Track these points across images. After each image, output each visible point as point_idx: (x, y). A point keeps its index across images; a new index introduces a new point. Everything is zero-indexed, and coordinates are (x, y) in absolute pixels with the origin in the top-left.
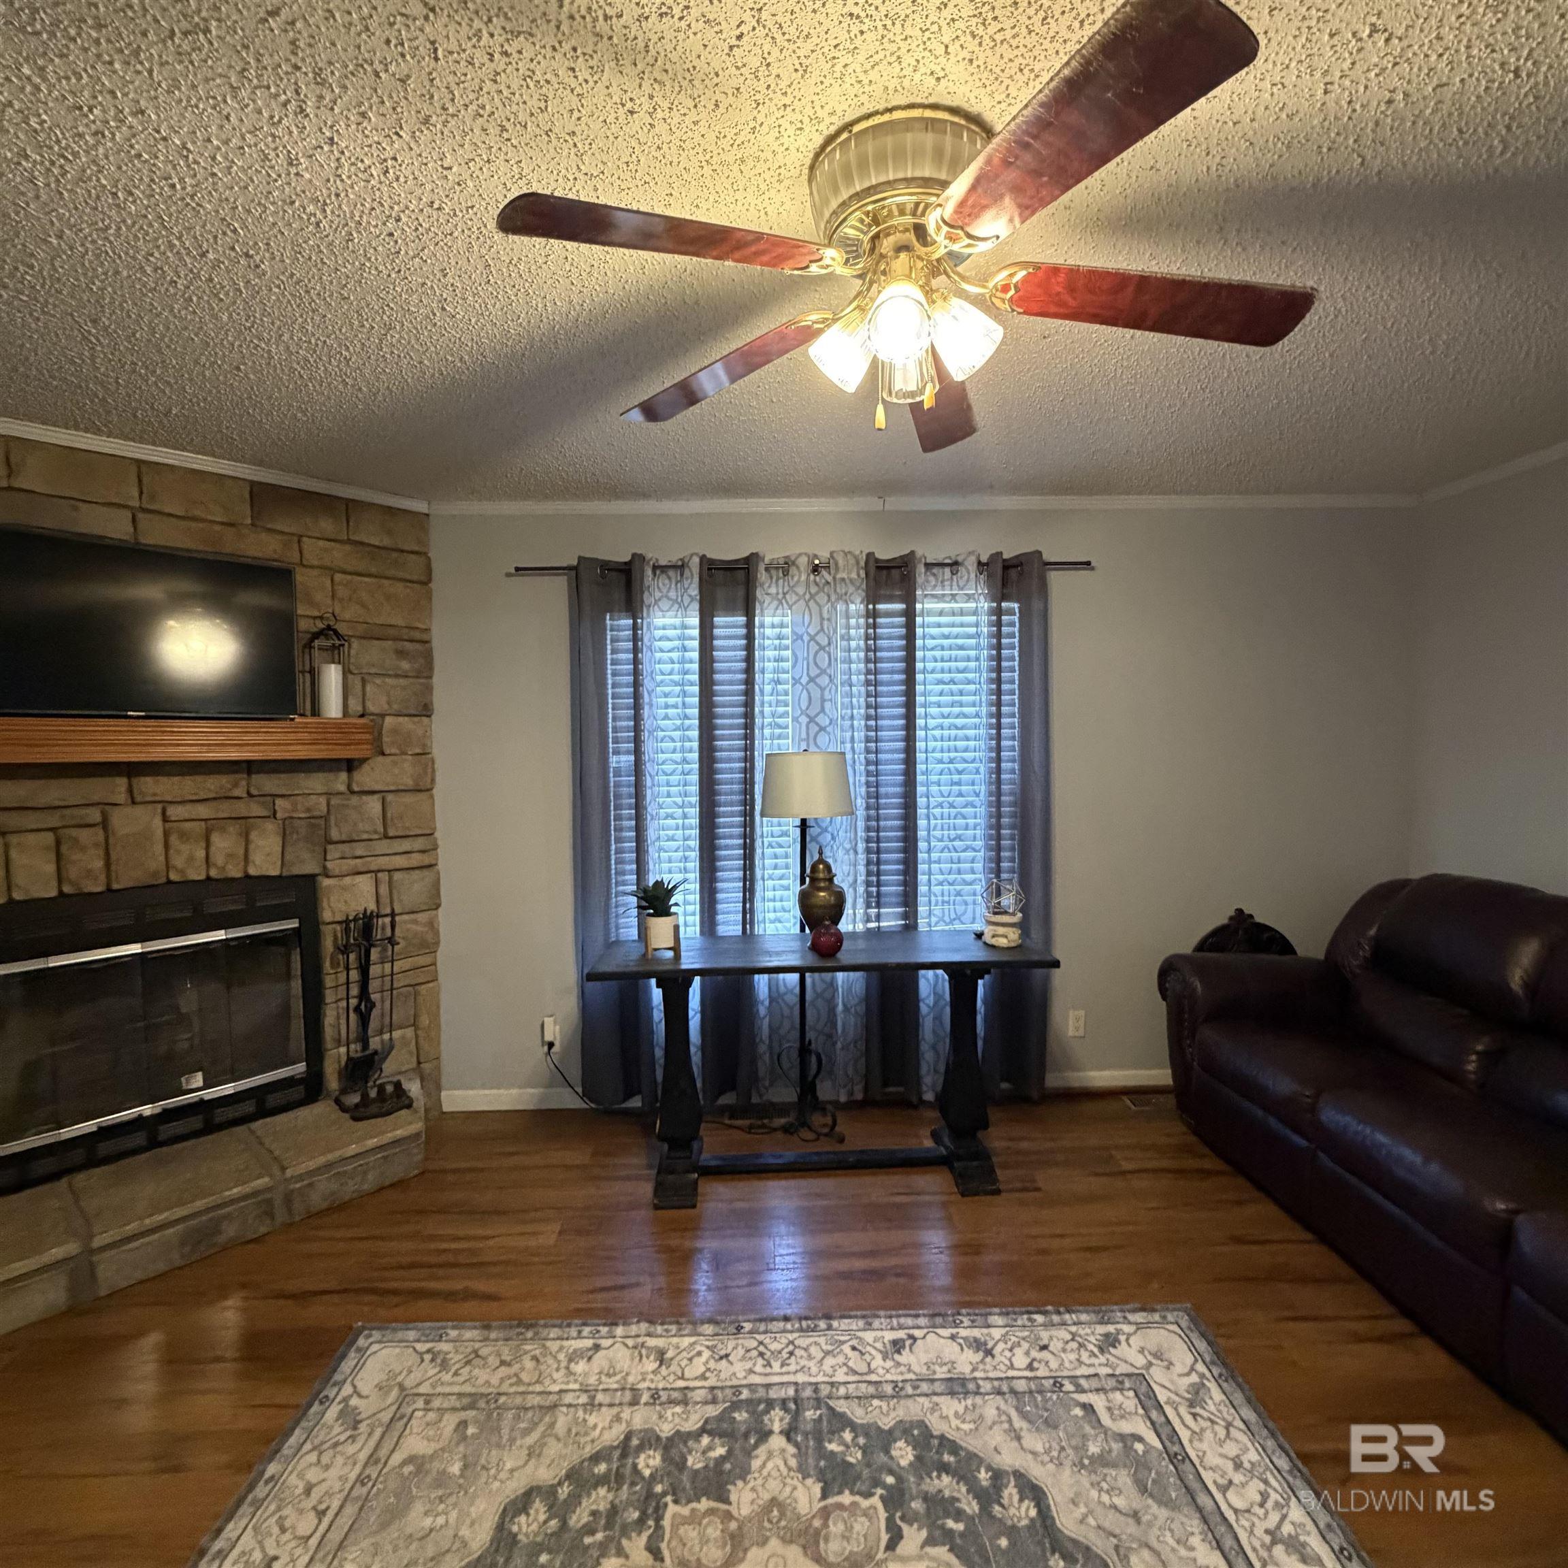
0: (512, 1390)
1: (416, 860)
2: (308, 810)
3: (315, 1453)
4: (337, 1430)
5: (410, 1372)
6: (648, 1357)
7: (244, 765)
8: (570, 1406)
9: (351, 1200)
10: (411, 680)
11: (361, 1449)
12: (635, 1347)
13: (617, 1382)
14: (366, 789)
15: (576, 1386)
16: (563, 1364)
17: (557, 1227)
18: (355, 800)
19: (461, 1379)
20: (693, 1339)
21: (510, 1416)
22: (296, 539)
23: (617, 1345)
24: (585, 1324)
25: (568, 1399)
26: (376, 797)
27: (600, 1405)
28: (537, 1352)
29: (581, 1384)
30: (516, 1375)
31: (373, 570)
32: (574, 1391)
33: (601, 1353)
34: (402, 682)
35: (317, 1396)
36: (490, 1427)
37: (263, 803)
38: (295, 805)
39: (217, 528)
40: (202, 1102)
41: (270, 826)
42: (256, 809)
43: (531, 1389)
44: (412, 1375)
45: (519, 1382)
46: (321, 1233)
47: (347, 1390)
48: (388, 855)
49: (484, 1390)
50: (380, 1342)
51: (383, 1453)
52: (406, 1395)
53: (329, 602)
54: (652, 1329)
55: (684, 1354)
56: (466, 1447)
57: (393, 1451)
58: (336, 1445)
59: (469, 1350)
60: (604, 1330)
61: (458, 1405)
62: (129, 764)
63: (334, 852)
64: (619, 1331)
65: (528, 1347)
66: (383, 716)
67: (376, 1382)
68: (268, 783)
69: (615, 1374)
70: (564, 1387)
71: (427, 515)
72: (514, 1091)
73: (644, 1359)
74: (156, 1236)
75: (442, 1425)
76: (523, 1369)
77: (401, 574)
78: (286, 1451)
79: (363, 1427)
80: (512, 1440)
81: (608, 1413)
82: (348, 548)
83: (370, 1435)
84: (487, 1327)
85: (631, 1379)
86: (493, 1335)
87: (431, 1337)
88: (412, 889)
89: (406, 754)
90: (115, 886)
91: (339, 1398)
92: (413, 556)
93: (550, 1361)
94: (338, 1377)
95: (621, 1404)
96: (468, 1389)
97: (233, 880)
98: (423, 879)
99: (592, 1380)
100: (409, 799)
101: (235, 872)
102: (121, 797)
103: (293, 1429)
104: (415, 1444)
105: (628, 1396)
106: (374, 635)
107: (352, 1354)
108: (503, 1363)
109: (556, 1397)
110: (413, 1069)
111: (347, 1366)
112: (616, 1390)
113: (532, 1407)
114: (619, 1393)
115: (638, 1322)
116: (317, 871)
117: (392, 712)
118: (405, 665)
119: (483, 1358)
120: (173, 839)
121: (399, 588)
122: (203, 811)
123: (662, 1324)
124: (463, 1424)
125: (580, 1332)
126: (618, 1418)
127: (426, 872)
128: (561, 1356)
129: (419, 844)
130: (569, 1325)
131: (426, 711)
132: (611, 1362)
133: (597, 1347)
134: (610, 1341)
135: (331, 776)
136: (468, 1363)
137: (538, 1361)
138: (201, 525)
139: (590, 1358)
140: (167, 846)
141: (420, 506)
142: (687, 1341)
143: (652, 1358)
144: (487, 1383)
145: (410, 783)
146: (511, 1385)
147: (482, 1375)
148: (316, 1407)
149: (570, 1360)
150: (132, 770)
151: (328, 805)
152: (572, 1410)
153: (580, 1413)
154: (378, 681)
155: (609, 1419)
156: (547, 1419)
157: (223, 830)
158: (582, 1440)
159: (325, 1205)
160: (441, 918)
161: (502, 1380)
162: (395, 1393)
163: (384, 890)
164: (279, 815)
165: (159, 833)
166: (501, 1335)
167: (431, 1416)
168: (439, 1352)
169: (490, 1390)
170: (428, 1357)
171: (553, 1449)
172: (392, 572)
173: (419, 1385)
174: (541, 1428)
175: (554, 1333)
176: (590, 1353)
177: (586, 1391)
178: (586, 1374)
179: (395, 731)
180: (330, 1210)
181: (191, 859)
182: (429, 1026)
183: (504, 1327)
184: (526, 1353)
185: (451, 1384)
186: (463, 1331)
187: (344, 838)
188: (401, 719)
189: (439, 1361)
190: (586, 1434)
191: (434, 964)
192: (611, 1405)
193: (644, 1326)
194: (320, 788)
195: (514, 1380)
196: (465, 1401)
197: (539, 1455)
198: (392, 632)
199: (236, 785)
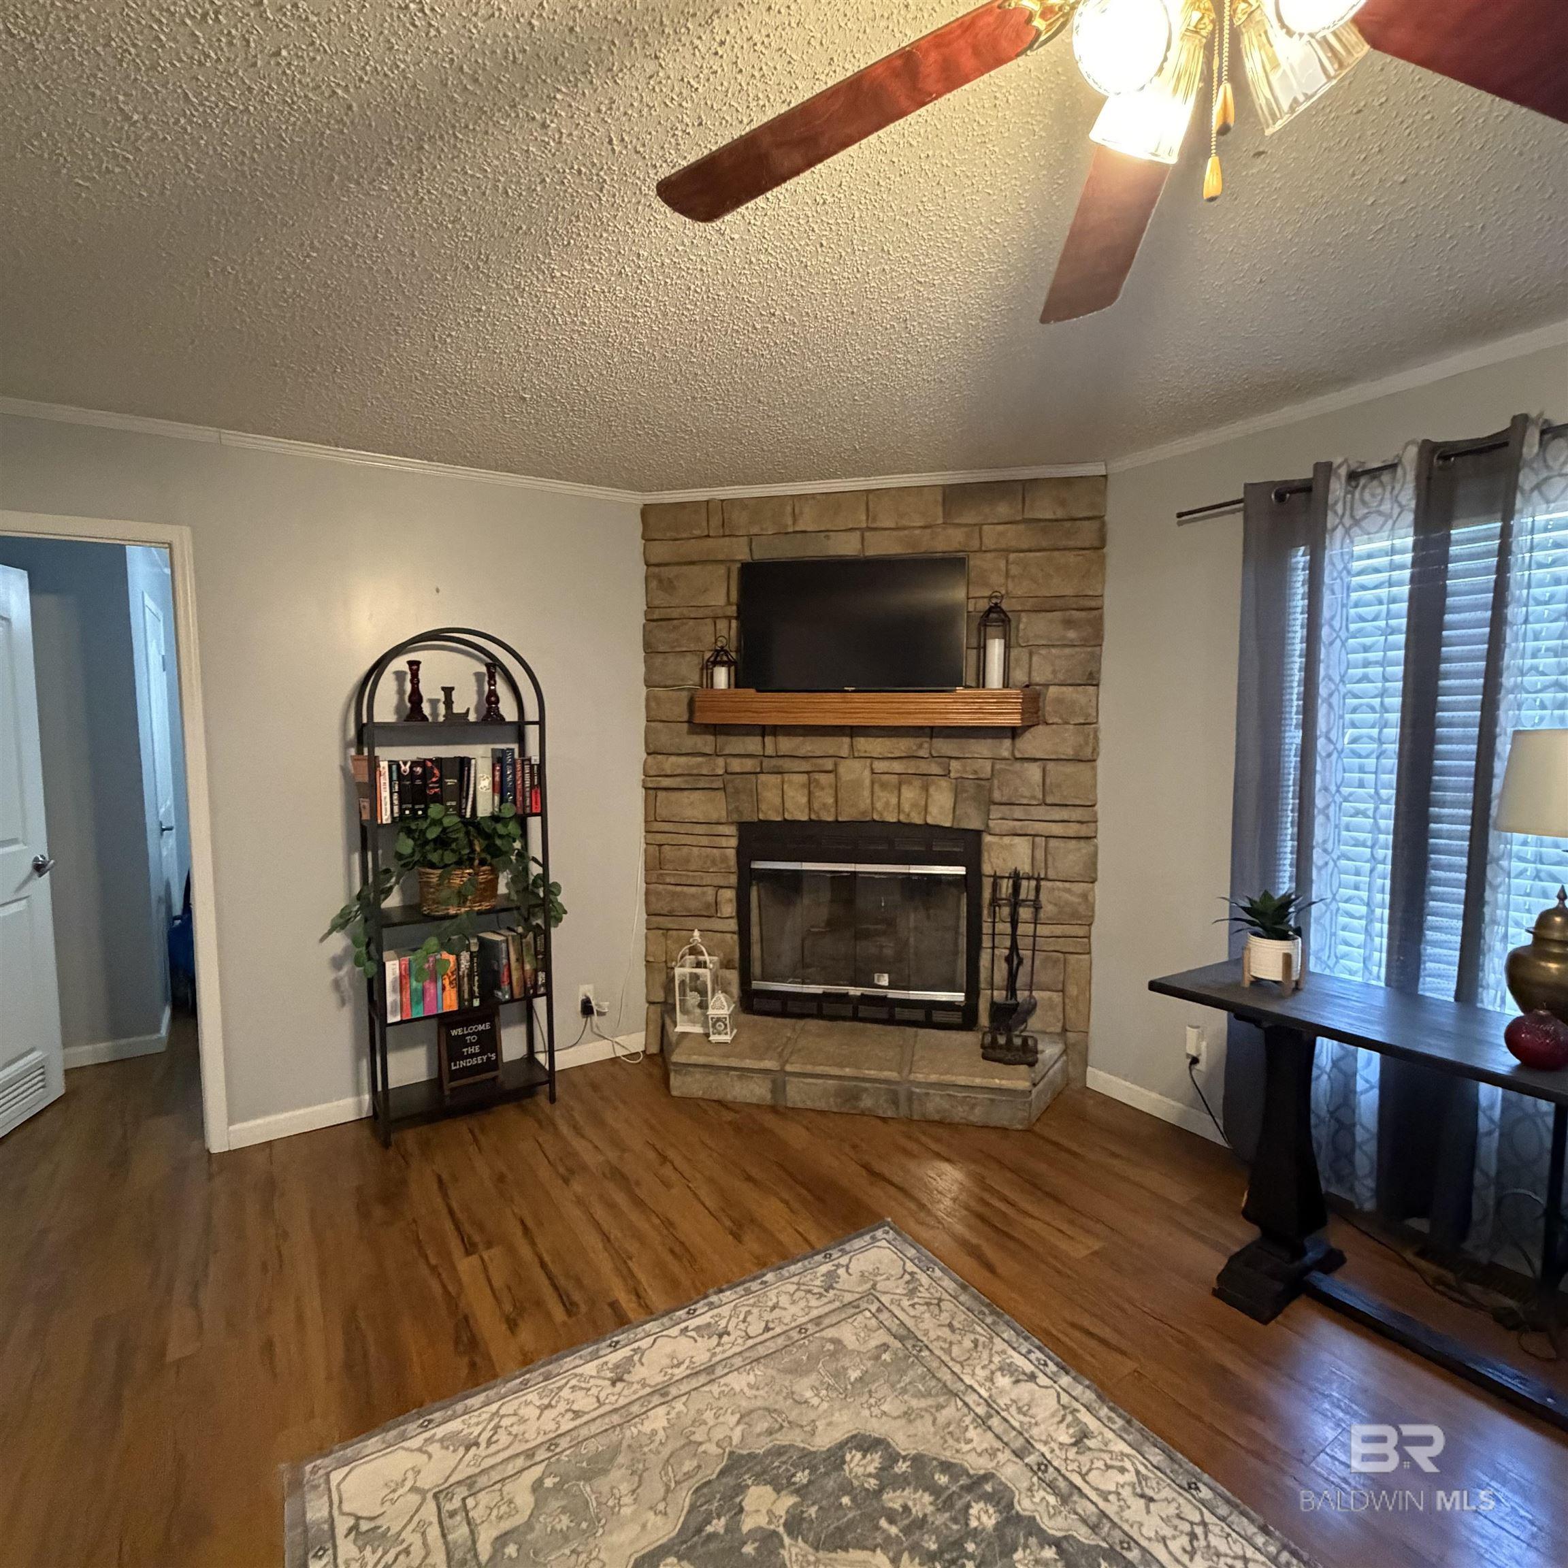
0: (938, 1352)
1: (1072, 830)
2: (975, 772)
3: (795, 1287)
4: (818, 1283)
5: (888, 1279)
6: (1068, 1426)
7: (927, 731)
8: (966, 1404)
9: (959, 1124)
10: (1078, 649)
11: (818, 1307)
12: (1064, 1407)
13: (1021, 1423)
14: (1026, 756)
15: (985, 1394)
16: (993, 1367)
17: (1097, 1246)
18: (1018, 765)
19: (912, 1312)
20: (1128, 1450)
21: (919, 1372)
22: (977, 529)
23: (1052, 1391)
24: (1039, 1348)
25: (971, 1399)
26: (1038, 763)
27: (990, 1428)
28: (982, 1339)
29: (990, 1396)
30: (951, 1343)
31: (1044, 544)
32: (981, 1397)
33: (1031, 1386)
34: (1067, 651)
35: (825, 1251)
36: (900, 1366)
37: (939, 764)
38: (964, 766)
39: (917, 532)
40: (885, 998)
41: (944, 783)
42: (935, 769)
43: (951, 1364)
44: (887, 1282)
45: (948, 1352)
46: (923, 1139)
47: (844, 1260)
48: (1048, 821)
49: (919, 1335)
50: (889, 1242)
51: (827, 1322)
52: (871, 1294)
53: (1002, 580)
54: (1096, 1405)
55: (1106, 1457)
56: (873, 1366)
57: (832, 1326)
58: (809, 1291)
59: (937, 1295)
60: (1052, 1367)
61: (894, 1330)
62: (852, 727)
63: (996, 812)
64: (1065, 1380)
65: (979, 1329)
66: (1047, 686)
67: (864, 1268)
68: (944, 746)
69: (1025, 1415)
70: (976, 1386)
71: (1105, 476)
72: (1154, 1095)
73: (1063, 1426)
74: (820, 1081)
75: (872, 1335)
76: (960, 1342)
77: (1071, 543)
78: (785, 1272)
79: (832, 1293)
80: (904, 1391)
81: (988, 1441)
82: (1022, 527)
83: (830, 1302)
84: (964, 1288)
85: (1035, 1431)
86: (963, 1298)
87: (921, 1265)
88: (1069, 858)
89: (1068, 723)
90: (840, 819)
91: (836, 1262)
92: (1086, 523)
93: (985, 1355)
94: (847, 1247)
95: (1006, 1444)
96: (910, 1323)
97: (916, 825)
98: (1079, 849)
99: (1003, 1401)
100: (1069, 769)
101: (917, 820)
102: (845, 752)
103: (799, 1261)
104: (847, 1334)
105: (1018, 1443)
106: (1043, 607)
107: (867, 1238)
108: (950, 1326)
109: (963, 1388)
110: (1058, 1034)
111: (857, 1243)
112: (1014, 1428)
113: (939, 1380)
114: (1014, 1433)
115: (1088, 1387)
116: (982, 828)
117: (1056, 681)
118: (1072, 634)
119: (941, 1310)
120: (876, 787)
121: (1071, 558)
122: (897, 767)
123: (1111, 1409)
124: (885, 1347)
125: (1030, 1352)
126: (992, 1453)
127: (1082, 843)
128: (996, 1359)
129: (1077, 814)
130: (1026, 1339)
131: (1092, 680)
132: (1032, 1400)
133: (1032, 1377)
134: (1048, 1382)
135: (996, 742)
136: (928, 1304)
137: (976, 1346)
138: (906, 532)
139: (1017, 1381)
140: (872, 793)
141: (1097, 469)
142: (1121, 1447)
143: (1071, 1431)
144: (926, 1333)
145: (1070, 752)
146: (942, 1348)
147: (928, 1323)
148: (819, 1258)
149: (1001, 1369)
150: (853, 731)
151: (993, 767)
152: (965, 1410)
153: (968, 1420)
154: (1043, 652)
155: (985, 1445)
156: (941, 1400)
157: (910, 783)
158: (951, 1441)
159: (937, 1118)
160: (1097, 891)
161: (938, 1338)
162: (868, 1285)
163: (1040, 854)
164: (952, 775)
165: (867, 782)
166: (968, 1304)
167: (874, 1322)
168: (918, 1280)
169: (924, 1339)
170: (907, 1277)
171: (924, 1427)
172: (1064, 543)
173: (885, 1293)
174: (930, 1402)
175: (1008, 1334)
176: (1022, 1377)
177: (989, 1405)
178: (1002, 1392)
179: (1059, 701)
180: (940, 1123)
181: (887, 804)
182: (1077, 997)
183: (975, 1298)
184: (973, 1332)
185: (903, 1310)
186: (946, 1278)
187: (1004, 800)
188: (1064, 689)
189: (911, 1286)
190: (958, 1440)
191: (1088, 937)
192: (998, 1437)
193: (1089, 1396)
194: (987, 753)
195: (946, 1346)
196: (903, 1332)
197: (910, 1421)
198: (1058, 602)
199: (920, 746)
